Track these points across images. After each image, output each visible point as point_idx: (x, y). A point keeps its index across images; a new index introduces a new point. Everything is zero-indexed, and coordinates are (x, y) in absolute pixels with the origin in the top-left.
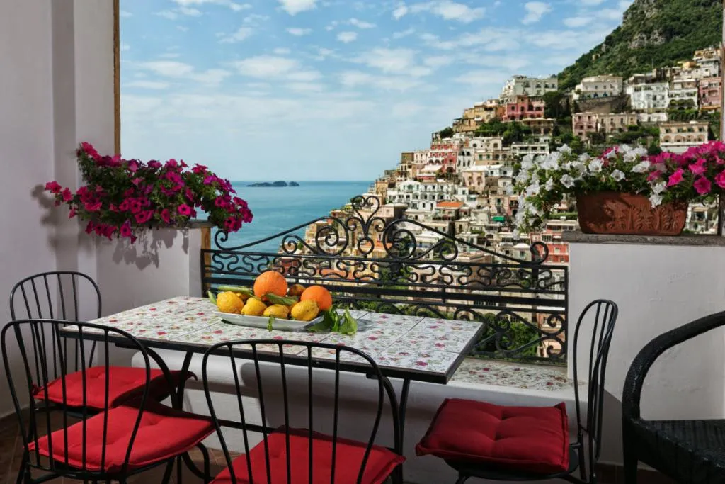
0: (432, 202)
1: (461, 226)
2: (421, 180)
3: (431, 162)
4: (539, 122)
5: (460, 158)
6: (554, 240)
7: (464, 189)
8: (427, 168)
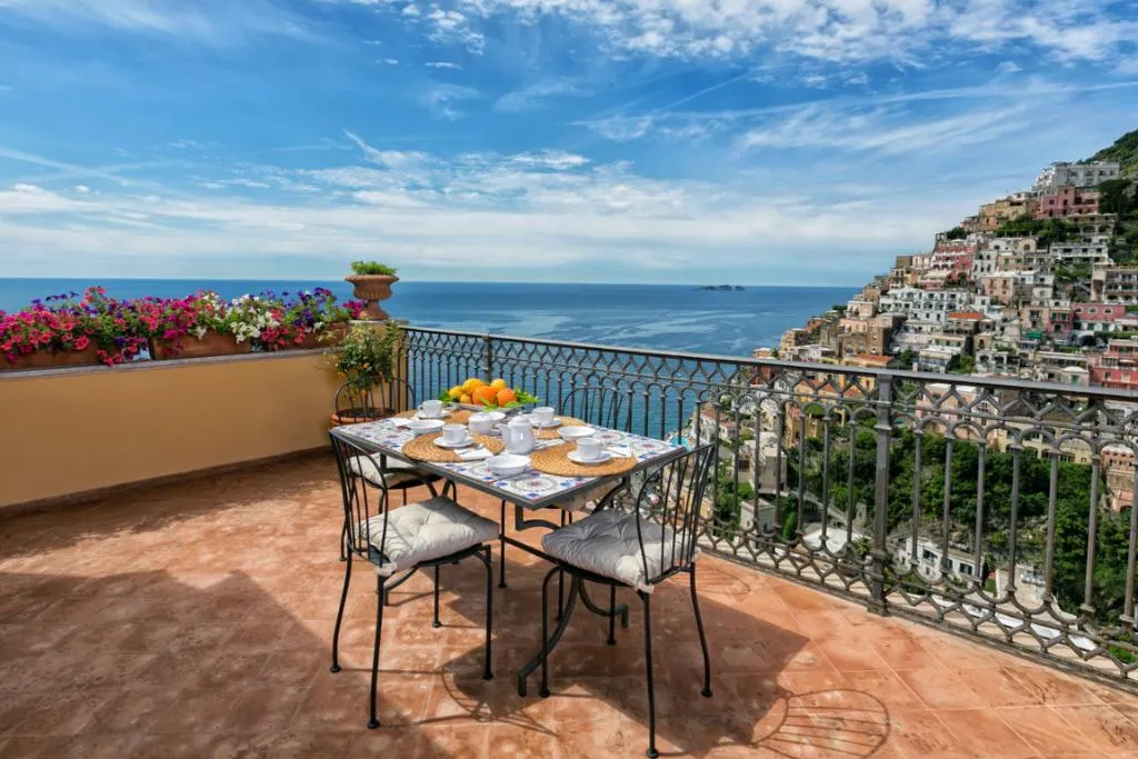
0: (939, 312)
1: (982, 342)
2: (923, 287)
3: (936, 266)
4: (1092, 219)
5: (978, 262)
6: (1120, 364)
7: (983, 298)
8: (932, 274)
